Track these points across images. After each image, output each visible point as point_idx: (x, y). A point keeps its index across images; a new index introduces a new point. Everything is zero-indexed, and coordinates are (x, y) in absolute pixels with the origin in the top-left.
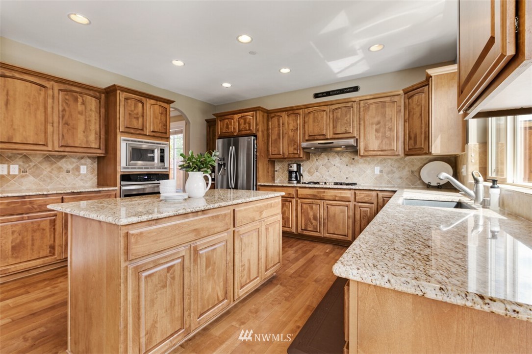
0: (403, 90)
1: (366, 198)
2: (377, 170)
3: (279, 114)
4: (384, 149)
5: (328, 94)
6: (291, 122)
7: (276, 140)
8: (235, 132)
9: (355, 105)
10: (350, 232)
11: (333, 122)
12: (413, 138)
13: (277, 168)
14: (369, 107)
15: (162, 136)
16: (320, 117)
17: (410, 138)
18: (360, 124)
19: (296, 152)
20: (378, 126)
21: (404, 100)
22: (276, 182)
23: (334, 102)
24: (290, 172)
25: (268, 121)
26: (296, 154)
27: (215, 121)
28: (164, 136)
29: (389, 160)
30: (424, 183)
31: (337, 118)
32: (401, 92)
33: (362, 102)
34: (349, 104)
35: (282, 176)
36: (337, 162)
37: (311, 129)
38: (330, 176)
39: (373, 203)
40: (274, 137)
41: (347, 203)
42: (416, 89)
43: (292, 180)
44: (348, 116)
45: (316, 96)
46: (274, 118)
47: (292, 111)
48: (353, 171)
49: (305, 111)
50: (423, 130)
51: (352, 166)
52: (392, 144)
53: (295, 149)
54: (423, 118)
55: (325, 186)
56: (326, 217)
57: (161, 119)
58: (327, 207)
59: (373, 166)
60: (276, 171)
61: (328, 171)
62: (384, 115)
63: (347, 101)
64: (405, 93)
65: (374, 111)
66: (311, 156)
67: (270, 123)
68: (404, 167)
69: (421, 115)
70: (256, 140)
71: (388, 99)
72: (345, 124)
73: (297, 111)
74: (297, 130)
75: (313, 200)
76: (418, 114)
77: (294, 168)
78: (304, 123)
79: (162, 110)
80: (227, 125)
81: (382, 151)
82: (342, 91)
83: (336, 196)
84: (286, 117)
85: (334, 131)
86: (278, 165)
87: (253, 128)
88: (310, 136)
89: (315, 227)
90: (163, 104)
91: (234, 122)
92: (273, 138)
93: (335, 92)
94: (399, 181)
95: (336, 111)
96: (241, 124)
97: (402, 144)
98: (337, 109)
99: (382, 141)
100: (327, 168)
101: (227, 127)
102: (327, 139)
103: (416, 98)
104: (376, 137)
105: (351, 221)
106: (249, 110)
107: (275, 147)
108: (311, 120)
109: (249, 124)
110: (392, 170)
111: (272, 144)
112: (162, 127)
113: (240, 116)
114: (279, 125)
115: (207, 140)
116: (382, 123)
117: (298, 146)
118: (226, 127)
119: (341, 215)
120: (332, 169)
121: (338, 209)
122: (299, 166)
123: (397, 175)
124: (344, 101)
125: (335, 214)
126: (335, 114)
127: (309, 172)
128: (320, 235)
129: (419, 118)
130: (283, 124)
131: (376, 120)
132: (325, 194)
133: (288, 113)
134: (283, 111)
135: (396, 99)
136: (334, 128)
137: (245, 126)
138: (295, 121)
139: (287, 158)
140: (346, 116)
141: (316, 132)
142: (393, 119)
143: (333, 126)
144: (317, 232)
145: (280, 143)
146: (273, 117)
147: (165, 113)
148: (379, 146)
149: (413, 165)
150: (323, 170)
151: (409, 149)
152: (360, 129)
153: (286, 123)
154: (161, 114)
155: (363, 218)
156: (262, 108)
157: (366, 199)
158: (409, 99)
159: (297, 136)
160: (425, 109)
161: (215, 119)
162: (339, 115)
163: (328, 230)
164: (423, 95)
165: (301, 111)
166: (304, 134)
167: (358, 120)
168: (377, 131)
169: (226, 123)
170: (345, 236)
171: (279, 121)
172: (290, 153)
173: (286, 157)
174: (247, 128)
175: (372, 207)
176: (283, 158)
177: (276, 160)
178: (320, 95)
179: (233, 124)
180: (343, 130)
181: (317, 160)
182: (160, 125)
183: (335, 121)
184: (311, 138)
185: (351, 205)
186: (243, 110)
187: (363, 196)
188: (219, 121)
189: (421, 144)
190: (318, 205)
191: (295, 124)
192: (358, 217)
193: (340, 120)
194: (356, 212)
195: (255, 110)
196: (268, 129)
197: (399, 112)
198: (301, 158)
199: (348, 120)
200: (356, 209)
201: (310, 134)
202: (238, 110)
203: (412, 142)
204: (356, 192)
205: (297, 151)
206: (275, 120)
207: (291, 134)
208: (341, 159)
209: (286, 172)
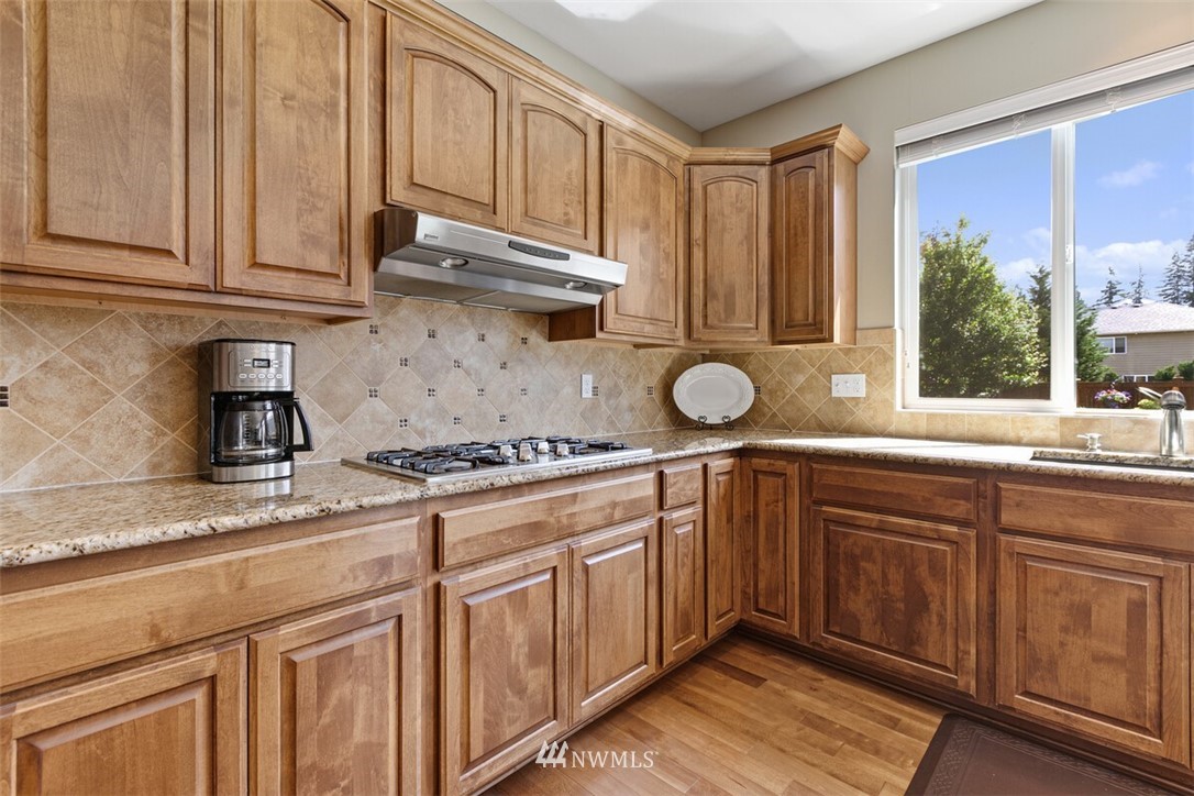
1: (685, 487)
2: (588, 383)
4: (656, 315)
9: (591, 131)
10: (654, 640)
12: (722, 295)
14: (626, 161)
18: (602, 209)
19: (321, 262)
20: (645, 236)
26: (321, 276)
29: (611, 355)
33: (609, 130)
36: (466, 349)
37: (424, 152)
38: (440, 413)
41: (644, 525)
42: (729, 163)
44: (574, 162)
48: (524, 391)
51: (518, 368)
52: (670, 303)
53: (310, 240)
58: (587, 568)
59: (576, 369)
61: (431, 392)
64: (691, 163)
65: (638, 182)
68: (638, 376)
69: (748, 236)
71: (663, 160)
72: (565, 189)
74: (331, 116)
75: (528, 556)
85: (525, 203)
89: (540, 698)
94: (629, 418)
95: (536, 118)
97: (684, 309)
98: (537, 108)
100: (426, 378)
103: (732, 187)
108: (424, 99)
110: (616, 385)
116: (652, 230)
117: (335, 228)
119: (631, 580)
120: (450, 381)
123: (624, 400)
125: (612, 588)
131: (640, 213)
135: (676, 168)
136: (527, 189)
140: (568, 160)
142: (672, 226)
149: (651, 372)
150: (404, 385)
151: (707, 326)
152: (602, 226)
155: (682, 565)
157: (688, 492)
158: (788, 174)
159: (331, 159)
160: (757, 226)
163: (587, 684)
164: (755, 186)
168: (643, 250)
170: (641, 664)
173: (230, 282)
180: (558, 214)
183: (532, 161)
184: (421, 200)
187: (680, 482)
193: (548, 166)
194: (667, 550)
197: (681, 210)
199: (575, 181)
200: (665, 538)
203: (718, 306)
204: (666, 472)
205: (335, 262)
208: (482, 338)
209: (122, 404)
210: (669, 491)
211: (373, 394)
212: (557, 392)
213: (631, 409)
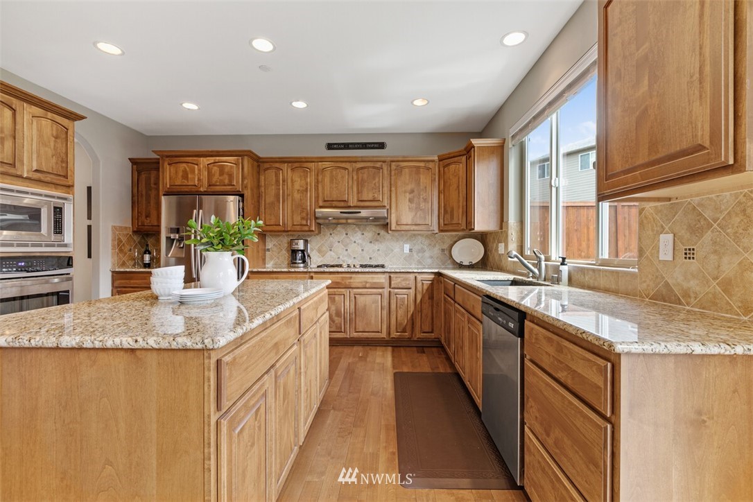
0: (438, 156)
1: (403, 282)
2: (407, 247)
3: (277, 165)
4: (418, 223)
5: (346, 146)
6: (297, 179)
7: (272, 204)
8: (202, 186)
9: (385, 167)
10: (385, 327)
11: (358, 185)
12: (449, 212)
13: (269, 245)
14: (401, 171)
15: (58, 182)
16: (340, 176)
17: (446, 211)
18: (391, 191)
19: (304, 222)
20: (412, 195)
21: (439, 168)
22: (267, 266)
23: (360, 159)
24: (294, 252)
25: (259, 173)
26: (305, 225)
27: (159, 163)
28: (61, 183)
29: (419, 237)
30: (454, 262)
31: (362, 179)
32: (436, 158)
33: (394, 163)
34: (378, 165)
35: (278, 258)
36: (358, 238)
37: (327, 192)
38: (349, 256)
39: (410, 288)
40: (270, 198)
41: (380, 290)
42: (451, 158)
43: (296, 263)
44: (377, 180)
45: (330, 146)
46: (269, 171)
47: (298, 163)
48: (378, 250)
49: (318, 165)
50: (461, 204)
51: (376, 243)
52: (427, 217)
53: (302, 218)
54: (460, 191)
55: (349, 270)
56: (354, 311)
57: (55, 148)
58: (355, 297)
59: (402, 243)
60: (268, 250)
61: (347, 250)
62: (418, 183)
63: (375, 159)
64: (440, 160)
65: (407, 177)
66: (322, 229)
67: (262, 178)
68: (435, 245)
69: (458, 187)
70: (243, 201)
71: (422, 164)
72: (373, 188)
73: (306, 165)
74: (307, 192)
75: (335, 290)
76: (455, 186)
77: (301, 245)
78: (317, 182)
79: (57, 130)
80: (185, 172)
81: (416, 225)
82: (364, 146)
83: (367, 282)
84: (289, 170)
85: (358, 197)
86: (272, 241)
87: (238, 182)
88: (325, 201)
89: (339, 325)
90: (59, 119)
91: (199, 170)
92: (268, 201)
93: (356, 146)
94: (429, 261)
95: (362, 171)
96: (214, 175)
97: (437, 218)
98: (362, 168)
99: (416, 214)
100: (345, 246)
101: (185, 176)
102: (349, 207)
103: (452, 167)
104: (409, 208)
105: (385, 312)
106: (230, 153)
107: (271, 215)
108: (327, 180)
109: (231, 176)
110: (422, 248)
111: (265, 209)
112: (57, 163)
113: (213, 161)
114: (277, 181)
115: (133, 196)
116: (416, 192)
117: (307, 215)
118: (182, 176)
119: (373, 306)
120: (352, 247)
121: (368, 299)
122: (306, 242)
123: (427, 254)
124: (372, 159)
125: (365, 305)
126: (360, 175)
127: (319, 251)
128: (345, 336)
129: (456, 190)
130: (284, 181)
131: (409, 187)
132: (352, 281)
133: (292, 166)
134: (285, 162)
135: (431, 165)
136: (358, 193)
137: (221, 178)
138: (303, 178)
139: (290, 231)
140: (374, 179)
141: (334, 197)
142: (427, 188)
143: (358, 190)
144: (341, 332)
145: (279, 209)
146: (268, 169)
147: (64, 136)
148: (412, 220)
149: (444, 243)
150: (339, 248)
151: (445, 225)
152: (390, 196)
153: (289, 181)
154: (56, 138)
155: (400, 308)
156: (253, 153)
157: (404, 284)
158: (444, 167)
159: (307, 200)
160: (462, 181)
161: (159, 159)
162: (365, 176)
163: (355, 329)
164: (461, 165)
165: (312, 165)
166: (317, 198)
167: (389, 186)
168: (411, 201)
169: (182, 169)
170: (378, 332)
171: (277, 176)
172: (295, 224)
173: (289, 229)
174: (227, 181)
175: (410, 293)
176: (284, 231)
177: (268, 234)
178: (335, 146)
179: (196, 172)
180: (370, 197)
181: (331, 234)
182: (54, 160)
183: (361, 184)
184: (327, 204)
185: (386, 292)
186: (218, 152)
187: (399, 280)
188: (166, 164)
189: (459, 220)
190: (343, 296)
191: (303, 182)
192: (393, 306)
193: (366, 184)
194: (392, 301)
195: (240, 154)
196: (259, 186)
197: (433, 180)
198: (313, 231)
199: (377, 185)
200: (392, 297)
201: (326, 199)
202: (208, 151)
203: (448, 216)
204: (392, 276)
205: (307, 222)
206: (271, 174)
207: (297, 196)
208: (363, 234)
209: (284, 252)
210: (392, 282)
211: (331, 250)
212: (392, 250)
213: (431, 257)
